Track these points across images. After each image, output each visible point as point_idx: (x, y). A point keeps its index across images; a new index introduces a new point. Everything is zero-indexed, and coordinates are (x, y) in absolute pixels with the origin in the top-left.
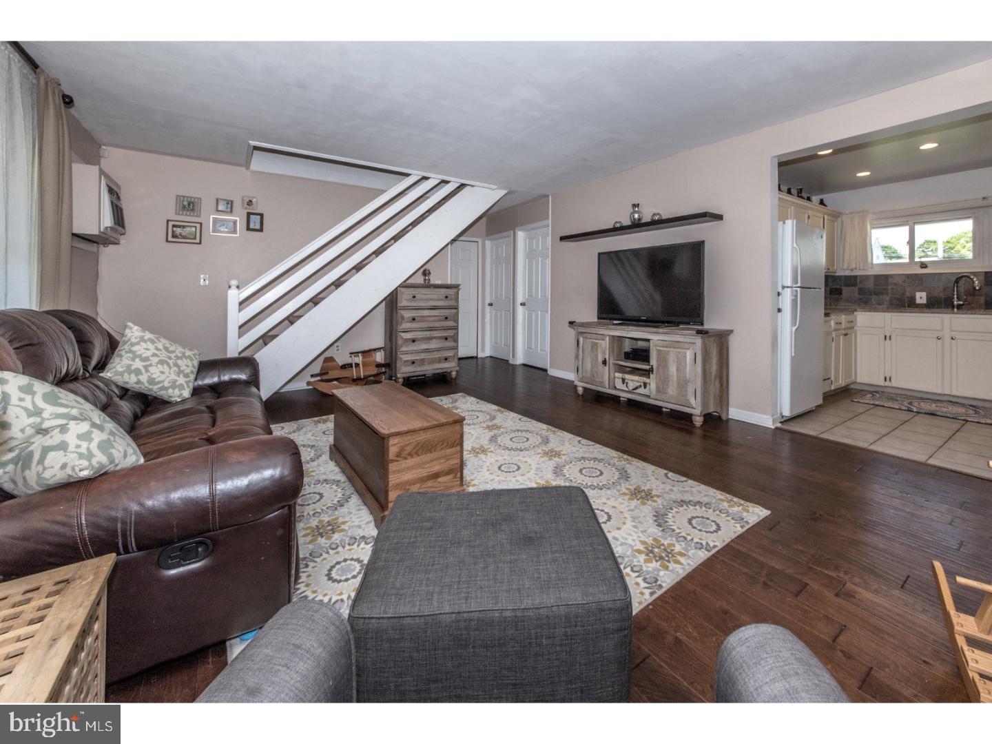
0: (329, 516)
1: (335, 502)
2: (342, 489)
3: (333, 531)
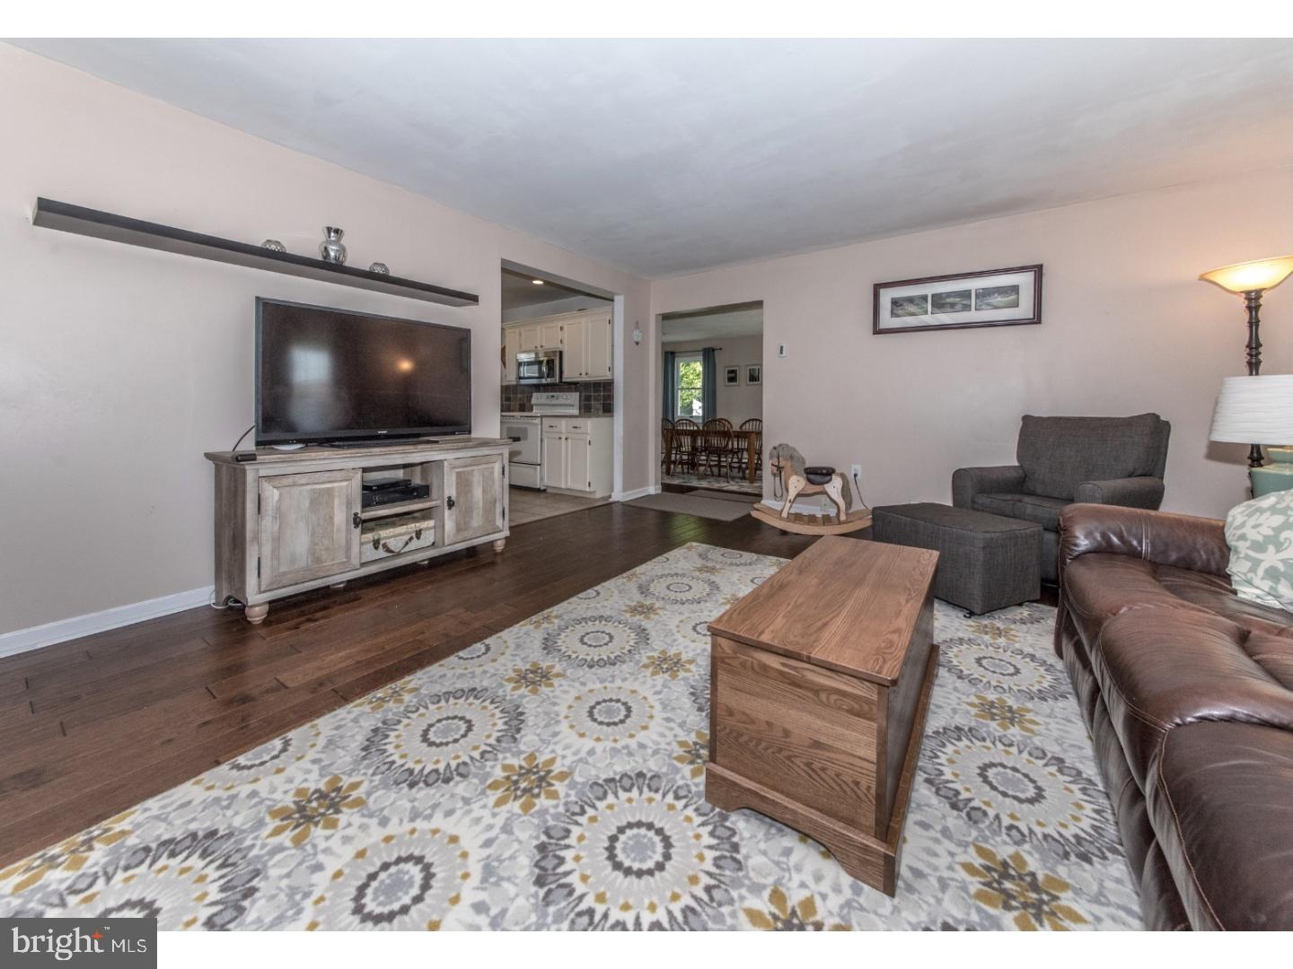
0: (987, 726)
1: (965, 742)
2: (937, 757)
3: (992, 704)
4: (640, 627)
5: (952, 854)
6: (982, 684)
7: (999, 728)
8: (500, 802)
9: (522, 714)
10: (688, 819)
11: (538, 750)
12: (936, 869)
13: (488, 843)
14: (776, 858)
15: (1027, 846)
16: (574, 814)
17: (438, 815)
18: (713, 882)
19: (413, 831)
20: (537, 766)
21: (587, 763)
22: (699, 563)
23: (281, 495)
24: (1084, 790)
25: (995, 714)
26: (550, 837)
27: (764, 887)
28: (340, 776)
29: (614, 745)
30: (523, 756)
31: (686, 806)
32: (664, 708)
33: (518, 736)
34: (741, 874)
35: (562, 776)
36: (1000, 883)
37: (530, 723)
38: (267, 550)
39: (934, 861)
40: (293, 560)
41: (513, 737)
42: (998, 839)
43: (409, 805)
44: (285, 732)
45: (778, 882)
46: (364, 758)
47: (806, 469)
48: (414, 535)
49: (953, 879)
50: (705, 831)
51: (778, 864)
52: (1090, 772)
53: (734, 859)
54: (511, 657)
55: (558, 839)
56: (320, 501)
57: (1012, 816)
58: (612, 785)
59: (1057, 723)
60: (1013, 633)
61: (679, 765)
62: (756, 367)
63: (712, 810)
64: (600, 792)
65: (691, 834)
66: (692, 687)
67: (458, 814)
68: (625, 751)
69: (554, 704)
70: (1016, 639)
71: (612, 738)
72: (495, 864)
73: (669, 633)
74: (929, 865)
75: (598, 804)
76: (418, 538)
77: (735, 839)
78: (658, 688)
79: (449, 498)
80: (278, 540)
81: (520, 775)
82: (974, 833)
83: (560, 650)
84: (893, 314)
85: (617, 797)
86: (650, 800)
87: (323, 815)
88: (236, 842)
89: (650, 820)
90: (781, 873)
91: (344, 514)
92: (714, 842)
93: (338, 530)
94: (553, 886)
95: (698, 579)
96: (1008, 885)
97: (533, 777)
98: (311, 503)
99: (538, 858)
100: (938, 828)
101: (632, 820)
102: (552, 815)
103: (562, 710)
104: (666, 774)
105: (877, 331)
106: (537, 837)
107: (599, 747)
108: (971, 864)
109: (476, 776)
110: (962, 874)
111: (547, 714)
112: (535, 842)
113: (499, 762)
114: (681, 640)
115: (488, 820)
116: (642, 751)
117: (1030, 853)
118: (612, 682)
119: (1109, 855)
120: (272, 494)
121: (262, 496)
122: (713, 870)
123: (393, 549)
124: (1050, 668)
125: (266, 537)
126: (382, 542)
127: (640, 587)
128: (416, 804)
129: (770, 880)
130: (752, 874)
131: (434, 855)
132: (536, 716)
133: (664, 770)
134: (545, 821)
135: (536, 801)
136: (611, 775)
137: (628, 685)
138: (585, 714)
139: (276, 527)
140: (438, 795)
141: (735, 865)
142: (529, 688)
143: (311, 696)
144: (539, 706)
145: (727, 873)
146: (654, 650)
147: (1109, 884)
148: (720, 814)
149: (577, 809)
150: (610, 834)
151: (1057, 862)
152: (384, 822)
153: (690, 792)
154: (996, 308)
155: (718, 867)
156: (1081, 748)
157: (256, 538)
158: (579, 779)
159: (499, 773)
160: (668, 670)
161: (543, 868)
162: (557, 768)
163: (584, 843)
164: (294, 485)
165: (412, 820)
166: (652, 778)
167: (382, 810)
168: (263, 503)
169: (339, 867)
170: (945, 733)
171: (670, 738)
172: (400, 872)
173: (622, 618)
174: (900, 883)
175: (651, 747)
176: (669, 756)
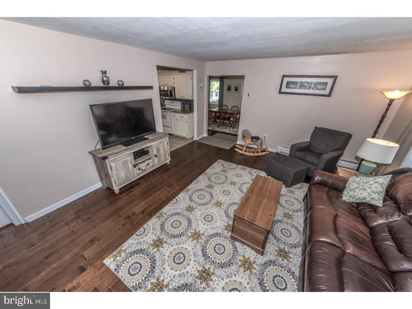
4: (211, 192)
5: (273, 248)
6: (285, 208)
7: (286, 220)
8: (192, 241)
9: (190, 219)
10: (227, 243)
11: (196, 228)
12: (270, 251)
13: (193, 249)
14: (243, 250)
15: (286, 246)
16: (207, 243)
17: (182, 244)
18: (233, 255)
19: (178, 248)
20: (197, 232)
21: (206, 231)
22: (222, 168)
23: (115, 164)
24: (299, 234)
25: (287, 216)
26: (203, 247)
27: (241, 255)
28: (159, 236)
29: (210, 226)
30: (194, 230)
31: (227, 240)
32: (219, 217)
33: (191, 225)
34: (237, 253)
35: (203, 234)
36: (280, 253)
37: (193, 222)
38: (116, 178)
39: (270, 249)
40: (122, 179)
41: (190, 225)
42: (281, 245)
43: (175, 242)
44: (143, 226)
45: (244, 254)
46: (162, 232)
47: (252, 137)
48: (147, 165)
49: (273, 253)
50: (231, 245)
51: (244, 251)
52: (301, 230)
53: (236, 250)
54: (183, 203)
55: (205, 248)
56: (125, 163)
57: (285, 240)
58: (212, 236)
59: (298, 218)
60: (295, 192)
61: (224, 231)
62: (238, 86)
63: (232, 241)
64: (210, 238)
65: (228, 246)
66: (225, 211)
67: (185, 243)
68: (213, 228)
69: (196, 216)
70: (295, 194)
71: (210, 225)
72: (195, 253)
73: (218, 195)
74: (269, 250)
75: (211, 240)
76: (149, 165)
77: (236, 246)
78: (218, 211)
79: (155, 154)
80: (117, 175)
81: (194, 234)
82: (278, 244)
83: (194, 201)
84: (286, 87)
85: (214, 239)
86: (220, 239)
87: (160, 245)
88: (147, 251)
89: (221, 243)
90: (244, 253)
91: (131, 165)
92: (232, 247)
93: (131, 169)
94: (206, 257)
95: (222, 175)
96: (281, 253)
97: (197, 235)
98: (123, 164)
99: (202, 251)
100: (272, 243)
101: (218, 243)
102: (203, 243)
103: (198, 218)
104: (222, 233)
105: (280, 92)
106: (201, 248)
107: (208, 227)
108: (276, 250)
109: (186, 235)
110: (274, 251)
111: (195, 219)
112: (201, 249)
113: (189, 232)
114: (221, 196)
115: (191, 245)
116: (217, 228)
117: (286, 247)
118: (207, 210)
119: (299, 247)
120: (113, 165)
121: (111, 166)
122: (233, 252)
123: (143, 169)
124: (300, 203)
125: (115, 175)
126: (140, 168)
127: (208, 178)
128: (177, 242)
129: (243, 254)
130: (239, 253)
131: (184, 252)
132: (194, 220)
133: (222, 232)
134: (202, 244)
135: (199, 240)
136: (212, 234)
137: (211, 211)
138: (203, 219)
139: (116, 172)
140: (180, 240)
141: (236, 252)
142: (190, 212)
143: (143, 216)
144: (193, 217)
145: (235, 253)
146: (215, 200)
147: (298, 252)
148: (233, 242)
149: (207, 242)
150: (214, 246)
151: (290, 248)
152: (172, 246)
153: (227, 237)
154: (319, 89)
155: (234, 252)
156: (301, 224)
157: (112, 176)
158: (206, 235)
159: (190, 234)
160: (219, 206)
161: (203, 253)
162: (201, 232)
163: (210, 248)
164: (118, 161)
165: (177, 245)
166: (220, 234)
167: (171, 243)
168: (112, 168)
169: (168, 255)
170: (276, 222)
171: (222, 225)
172: (179, 255)
173: (206, 190)
174: (264, 254)
175: (218, 227)
176: (222, 229)
